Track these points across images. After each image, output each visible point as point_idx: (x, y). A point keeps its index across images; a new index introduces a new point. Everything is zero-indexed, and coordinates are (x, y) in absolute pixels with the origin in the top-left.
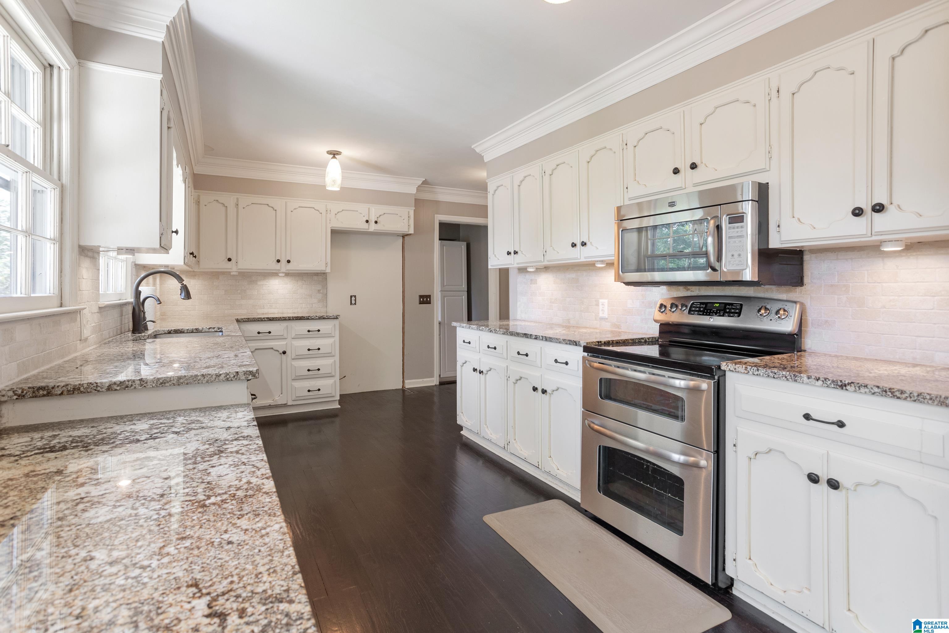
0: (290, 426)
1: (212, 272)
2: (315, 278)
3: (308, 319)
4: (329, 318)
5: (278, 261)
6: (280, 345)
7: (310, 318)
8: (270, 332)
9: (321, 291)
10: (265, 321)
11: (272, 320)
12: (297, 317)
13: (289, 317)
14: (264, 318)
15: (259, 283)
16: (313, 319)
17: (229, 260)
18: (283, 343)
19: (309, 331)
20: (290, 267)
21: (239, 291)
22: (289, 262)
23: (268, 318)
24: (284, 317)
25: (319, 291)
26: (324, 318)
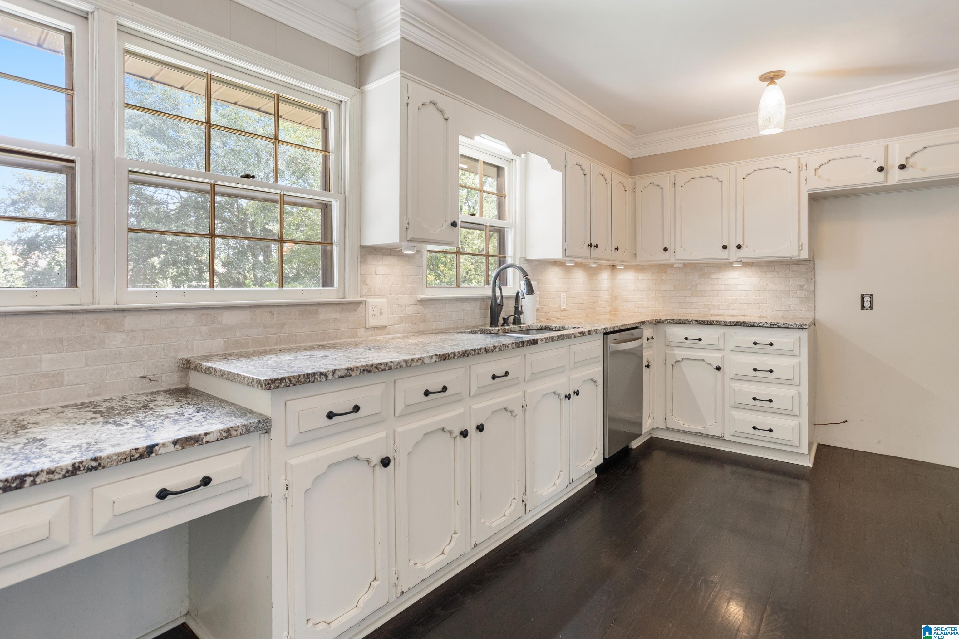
0: (728, 469)
1: (660, 265)
2: (795, 267)
3: (754, 326)
4: (788, 328)
5: (725, 247)
6: (715, 358)
7: (756, 325)
8: (700, 340)
9: (805, 287)
10: (693, 324)
11: (702, 324)
12: (737, 322)
13: (725, 322)
14: (692, 321)
15: (713, 276)
16: (761, 327)
17: (666, 250)
18: (719, 355)
19: (755, 343)
20: (743, 253)
21: (689, 287)
22: (739, 247)
23: (697, 321)
24: (718, 322)
25: (801, 287)
26: (779, 327)
